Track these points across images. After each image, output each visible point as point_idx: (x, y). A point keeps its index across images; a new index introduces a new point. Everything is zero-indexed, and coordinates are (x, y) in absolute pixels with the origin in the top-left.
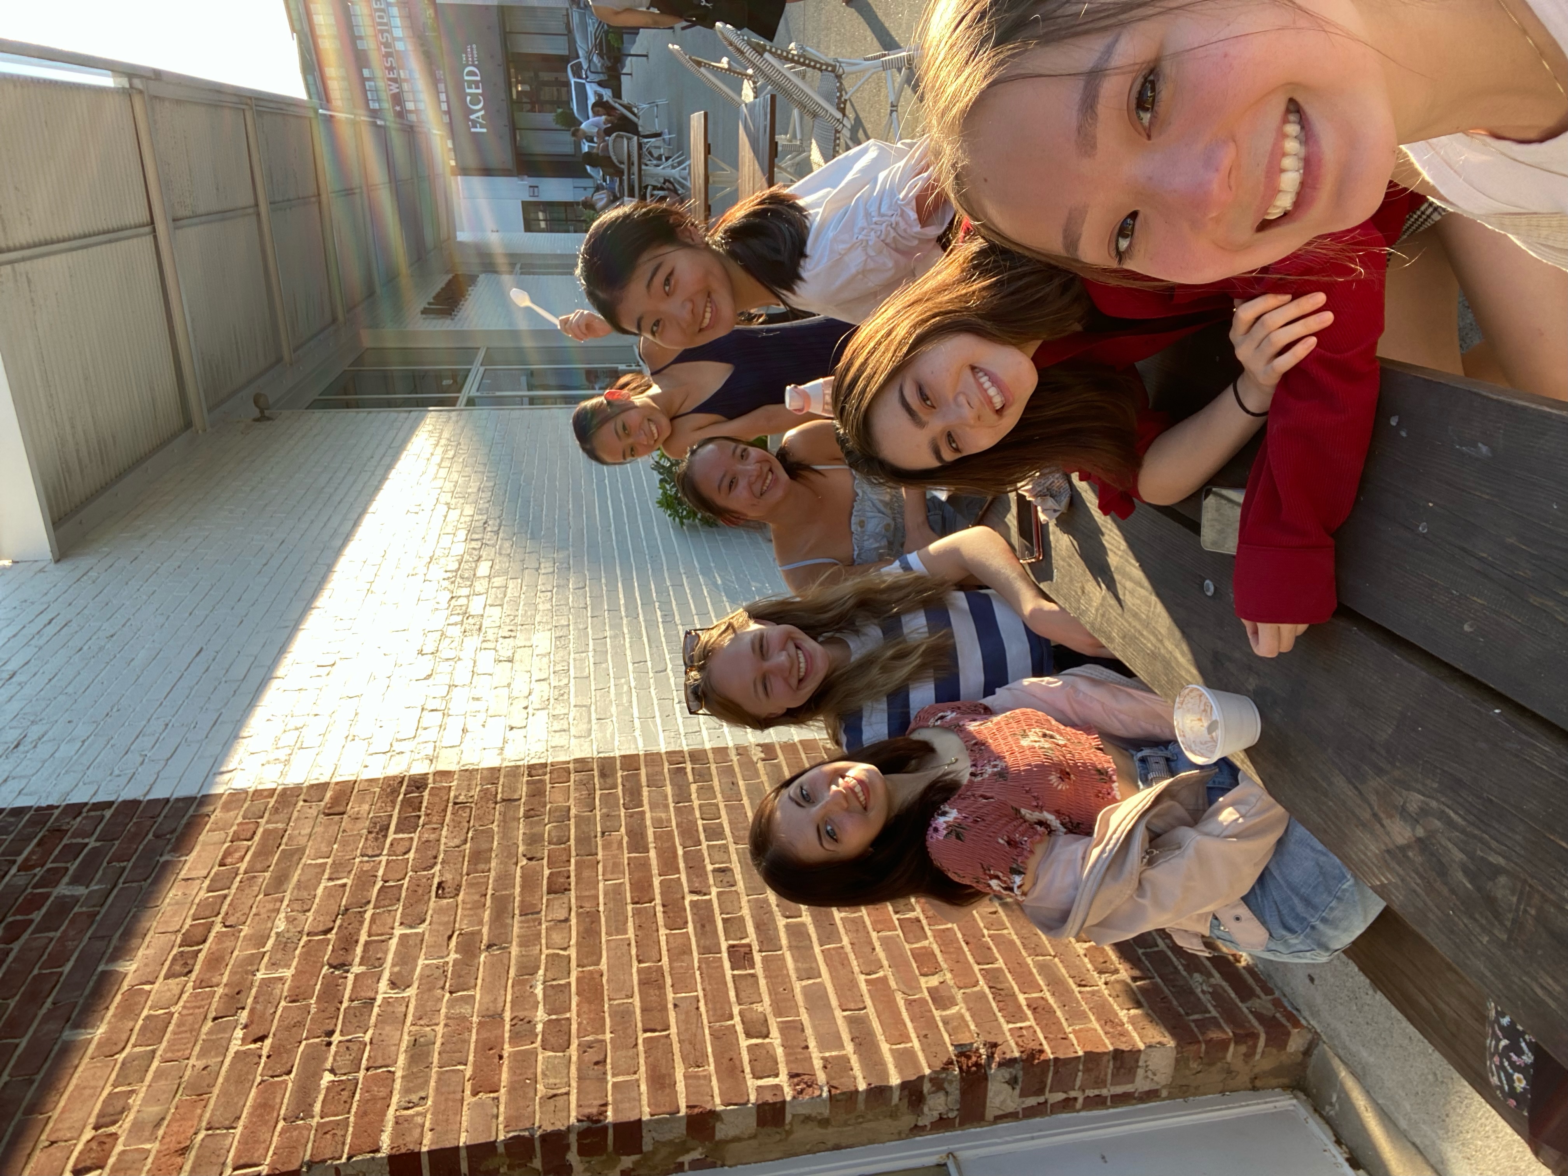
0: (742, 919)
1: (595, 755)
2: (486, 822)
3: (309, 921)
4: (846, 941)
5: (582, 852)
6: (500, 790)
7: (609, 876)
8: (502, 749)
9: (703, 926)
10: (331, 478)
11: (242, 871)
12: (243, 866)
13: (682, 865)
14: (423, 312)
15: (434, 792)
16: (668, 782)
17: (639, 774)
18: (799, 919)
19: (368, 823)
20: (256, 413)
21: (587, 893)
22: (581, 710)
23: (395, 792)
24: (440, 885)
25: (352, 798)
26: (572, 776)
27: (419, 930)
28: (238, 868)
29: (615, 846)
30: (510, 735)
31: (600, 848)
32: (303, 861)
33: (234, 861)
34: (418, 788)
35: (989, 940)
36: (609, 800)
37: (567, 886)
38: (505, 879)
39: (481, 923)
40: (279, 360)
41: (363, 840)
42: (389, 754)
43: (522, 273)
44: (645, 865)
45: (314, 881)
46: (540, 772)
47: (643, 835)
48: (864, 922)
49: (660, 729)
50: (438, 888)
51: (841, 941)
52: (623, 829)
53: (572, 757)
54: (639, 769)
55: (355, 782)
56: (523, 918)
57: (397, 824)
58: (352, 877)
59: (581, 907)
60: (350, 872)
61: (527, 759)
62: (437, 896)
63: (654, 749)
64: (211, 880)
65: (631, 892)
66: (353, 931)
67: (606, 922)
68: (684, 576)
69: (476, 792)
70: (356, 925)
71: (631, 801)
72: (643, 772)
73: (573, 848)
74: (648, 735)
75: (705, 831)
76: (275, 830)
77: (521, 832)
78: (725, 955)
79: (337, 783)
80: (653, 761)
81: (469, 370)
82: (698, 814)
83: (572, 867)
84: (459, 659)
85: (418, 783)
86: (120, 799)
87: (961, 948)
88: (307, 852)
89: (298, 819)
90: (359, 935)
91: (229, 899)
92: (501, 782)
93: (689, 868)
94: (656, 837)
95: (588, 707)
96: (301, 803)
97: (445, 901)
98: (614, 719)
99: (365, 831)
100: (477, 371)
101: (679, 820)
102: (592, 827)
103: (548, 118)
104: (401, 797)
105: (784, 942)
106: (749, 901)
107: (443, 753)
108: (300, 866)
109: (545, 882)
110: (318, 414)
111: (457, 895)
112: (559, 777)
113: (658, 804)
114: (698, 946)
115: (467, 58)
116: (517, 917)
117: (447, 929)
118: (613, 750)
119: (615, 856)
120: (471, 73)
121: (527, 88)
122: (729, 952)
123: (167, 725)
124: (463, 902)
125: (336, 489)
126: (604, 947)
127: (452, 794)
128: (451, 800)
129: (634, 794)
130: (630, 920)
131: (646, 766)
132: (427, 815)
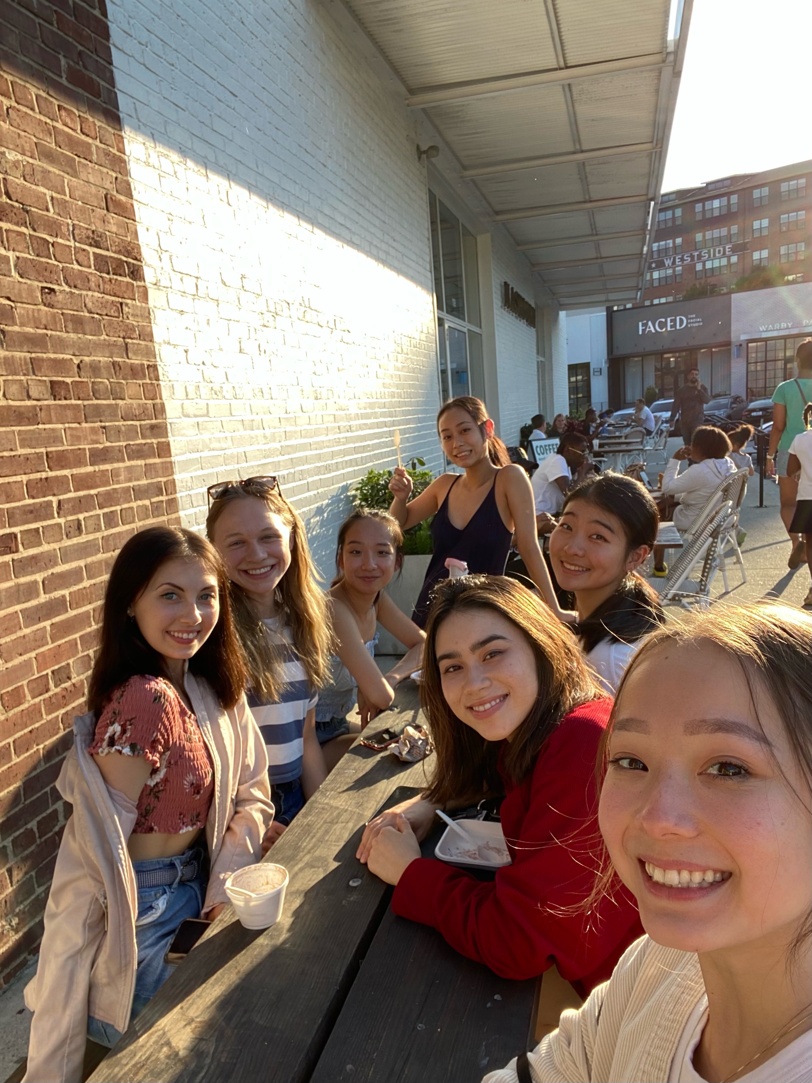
0: (40, 544)
1: (168, 421)
2: (107, 330)
3: (16, 180)
4: (26, 631)
5: (87, 410)
6: (135, 341)
7: (68, 432)
8: (169, 343)
9: (31, 512)
10: (376, 207)
11: (55, 124)
12: (59, 125)
13: (81, 493)
14: (505, 283)
15: (130, 287)
16: (149, 481)
17: (155, 457)
18: (42, 591)
19: (101, 230)
20: (424, 148)
21: (53, 414)
22: (205, 409)
23: (128, 254)
24: (52, 290)
25: (121, 218)
26: (150, 402)
27: (13, 273)
28: (57, 121)
29: (95, 438)
30: (181, 350)
31: (92, 425)
32: (66, 176)
33: (63, 118)
34: (132, 273)
35: (35, 749)
36: (131, 433)
37: (58, 397)
38: (61, 345)
39: (22, 325)
40: (465, 168)
41: (86, 226)
42: (159, 249)
43: (538, 362)
44: (79, 463)
45: (50, 184)
46: (152, 375)
47: (105, 461)
48: (43, 646)
49: (194, 474)
50: (49, 289)
51: (26, 627)
52: (108, 444)
53: (165, 402)
54: (159, 456)
55: (134, 221)
56: (29, 361)
57: (101, 255)
58: (55, 216)
59: (41, 410)
60: (59, 215)
61: (162, 364)
62: (43, 288)
63: (176, 469)
64: (46, 98)
65: (56, 451)
66: (9, 217)
67: (30, 430)
68: (315, 492)
69: (131, 321)
70: (15, 219)
71: (132, 450)
72: (157, 460)
73: (90, 402)
74: (187, 464)
75: (111, 512)
76: (91, 153)
77: (101, 359)
78: (8, 531)
79: (132, 205)
80: (167, 469)
81: (464, 320)
82: (125, 506)
83: (73, 402)
84: (240, 309)
85: (136, 273)
86: (109, 24)
87: (26, 727)
88: (74, 179)
89: (101, 172)
90: (6, 222)
91: (30, 112)
92: (141, 342)
93: (80, 499)
94: (104, 472)
95: (207, 415)
96: (114, 175)
97: (39, 295)
98: (199, 436)
99: (94, 228)
100: (464, 326)
101: (120, 491)
102: (109, 418)
103: (651, 381)
104: (125, 259)
105: (23, 580)
106: (55, 550)
107: (162, 294)
108: (62, 173)
109: (60, 379)
110: (426, 197)
111: (45, 305)
112: (148, 390)
113: (131, 473)
114: (14, 508)
115: (693, 318)
116: (28, 355)
117: (15, 296)
118: (173, 436)
119: (86, 438)
120: (681, 321)
121: (672, 365)
122: (10, 534)
123: (173, 65)
124: (39, 310)
125: (368, 211)
126: (8, 429)
127: (129, 301)
128: (124, 300)
129: (138, 453)
130: (33, 451)
131: (162, 463)
132: (110, 280)
